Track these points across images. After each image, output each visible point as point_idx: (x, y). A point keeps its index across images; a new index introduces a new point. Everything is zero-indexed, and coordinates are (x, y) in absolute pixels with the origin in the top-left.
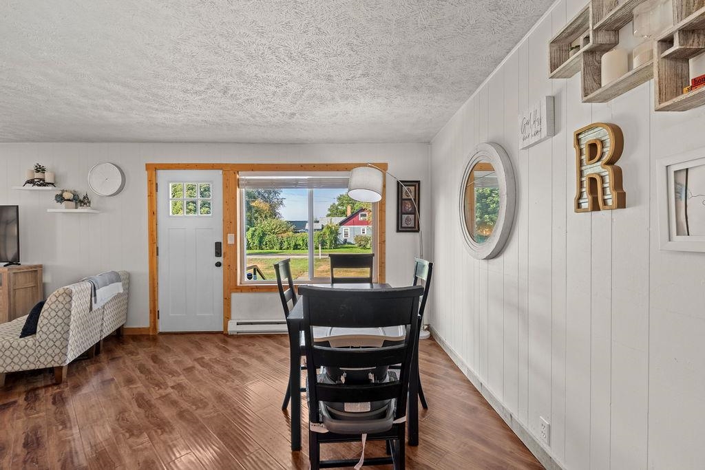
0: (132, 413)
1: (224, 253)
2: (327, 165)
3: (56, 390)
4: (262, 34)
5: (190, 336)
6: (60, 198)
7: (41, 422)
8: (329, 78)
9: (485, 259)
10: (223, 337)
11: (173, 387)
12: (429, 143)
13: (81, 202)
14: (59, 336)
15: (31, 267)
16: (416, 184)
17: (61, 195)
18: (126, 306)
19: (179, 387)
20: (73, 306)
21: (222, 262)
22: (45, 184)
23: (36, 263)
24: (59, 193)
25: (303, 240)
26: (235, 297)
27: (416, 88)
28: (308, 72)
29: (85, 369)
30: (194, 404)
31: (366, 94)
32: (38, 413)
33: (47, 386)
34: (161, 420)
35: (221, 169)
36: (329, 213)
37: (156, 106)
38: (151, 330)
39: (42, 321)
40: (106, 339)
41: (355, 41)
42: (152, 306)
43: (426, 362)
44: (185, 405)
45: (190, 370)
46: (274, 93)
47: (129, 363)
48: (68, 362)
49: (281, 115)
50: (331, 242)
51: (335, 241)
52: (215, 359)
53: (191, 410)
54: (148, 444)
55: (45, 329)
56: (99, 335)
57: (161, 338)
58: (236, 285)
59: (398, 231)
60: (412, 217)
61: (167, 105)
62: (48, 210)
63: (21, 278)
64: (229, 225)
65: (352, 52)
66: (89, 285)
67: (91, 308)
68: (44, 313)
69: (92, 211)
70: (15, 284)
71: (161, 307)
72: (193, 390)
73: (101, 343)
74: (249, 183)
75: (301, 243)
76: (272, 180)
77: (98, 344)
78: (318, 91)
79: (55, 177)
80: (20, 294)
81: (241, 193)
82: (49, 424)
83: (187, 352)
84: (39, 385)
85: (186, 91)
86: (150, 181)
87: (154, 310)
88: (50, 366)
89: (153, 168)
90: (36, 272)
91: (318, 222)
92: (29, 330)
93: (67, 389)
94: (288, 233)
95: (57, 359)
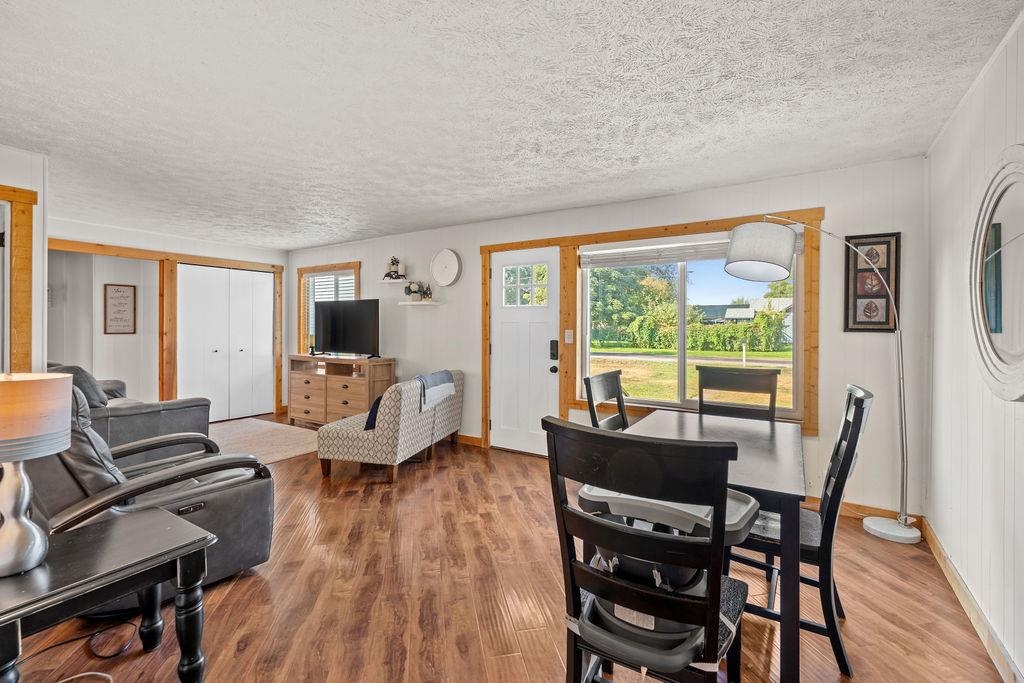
0: (436, 533)
1: (561, 355)
2: (707, 223)
3: (385, 488)
4: (552, 70)
5: (520, 456)
6: (408, 291)
7: (367, 517)
8: (668, 96)
9: (1017, 400)
11: (481, 515)
12: (924, 155)
13: (425, 293)
14: (391, 434)
15: (387, 361)
16: (893, 241)
17: (409, 287)
19: (487, 517)
20: (403, 404)
21: (558, 366)
22: (398, 277)
23: (391, 357)
24: (407, 285)
25: (718, 336)
27: (840, 69)
28: (633, 97)
29: (414, 473)
30: (495, 541)
31: (742, 103)
32: (368, 507)
33: (382, 483)
34: (458, 550)
35: (558, 245)
36: (769, 291)
37: (474, 182)
38: (482, 442)
39: (379, 417)
40: (439, 444)
41: (686, 33)
42: (484, 414)
43: (888, 589)
44: (486, 541)
45: (505, 499)
46: (598, 137)
47: (452, 476)
48: (398, 462)
49: (619, 163)
50: (769, 340)
51: (777, 339)
52: (537, 493)
53: (489, 548)
54: (437, 573)
55: (381, 425)
56: (429, 440)
57: (491, 453)
58: (575, 399)
59: (847, 329)
60: (880, 302)
61: (484, 178)
62: (400, 304)
63: (379, 369)
64: (568, 319)
65: (689, 51)
66: (419, 384)
67: (421, 410)
68: (381, 409)
69: (433, 303)
70: (374, 376)
71: (494, 416)
72: (501, 525)
73: (433, 447)
74: (595, 261)
75: (715, 340)
76: (624, 254)
77: (430, 448)
78: (659, 120)
79: (406, 270)
80: (377, 386)
81: (585, 275)
82: (372, 522)
83: (511, 476)
84: (378, 480)
85: (496, 159)
86: (484, 266)
87: (486, 420)
88: (384, 463)
89: (487, 251)
90: (390, 365)
91: (747, 306)
92: (371, 424)
93: (395, 490)
94: (694, 324)
95: (389, 457)
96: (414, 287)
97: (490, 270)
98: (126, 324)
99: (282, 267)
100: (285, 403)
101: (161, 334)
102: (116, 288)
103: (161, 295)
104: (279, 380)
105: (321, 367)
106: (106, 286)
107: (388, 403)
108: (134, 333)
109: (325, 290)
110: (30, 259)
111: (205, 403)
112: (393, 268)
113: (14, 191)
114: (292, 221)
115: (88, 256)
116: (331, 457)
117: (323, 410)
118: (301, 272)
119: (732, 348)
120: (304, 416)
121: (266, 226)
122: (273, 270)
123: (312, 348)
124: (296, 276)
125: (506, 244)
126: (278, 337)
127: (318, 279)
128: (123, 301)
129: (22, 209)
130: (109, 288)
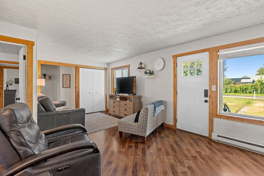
1: (210, 96)
3: (143, 146)
6: (146, 73)
7: (138, 161)
10: (209, 140)
11: (188, 168)
13: (151, 73)
14: (144, 125)
15: (139, 96)
17: (146, 72)
18: (165, 115)
20: (148, 114)
21: (208, 100)
22: (143, 68)
23: (140, 95)
26: (216, 120)
29: (152, 139)
32: (137, 155)
33: (140, 143)
35: (208, 51)
38: (174, 127)
39: (140, 118)
42: (174, 116)
45: (195, 158)
47: (167, 142)
48: (147, 136)
55: (140, 121)
56: (156, 126)
57: (178, 131)
58: (217, 114)
62: (143, 77)
63: (136, 99)
66: (153, 106)
67: (154, 116)
68: (140, 115)
69: (154, 77)
70: (135, 101)
71: (178, 118)
73: (157, 129)
74: (226, 56)
79: (145, 66)
80: (136, 105)
81: (220, 62)
82: (140, 165)
83: (191, 145)
86: (174, 62)
87: (175, 119)
88: (141, 135)
89: (175, 57)
90: (140, 98)
91: (250, 78)
92: (136, 120)
93: (146, 147)
94: (231, 84)
95: (143, 133)
96: (148, 72)
97: (177, 64)
98: (68, 85)
99: (107, 68)
100: (108, 108)
101: (76, 88)
102: (66, 75)
103: (76, 77)
104: (106, 101)
105: (118, 98)
106: (63, 75)
107: (143, 113)
108: (70, 88)
109: (119, 74)
110: (32, 63)
111: (84, 110)
112: (140, 66)
113: (28, 42)
114: (110, 52)
115: (59, 66)
116: (123, 131)
117: (119, 111)
118: (112, 69)
119: (246, 92)
120: (113, 113)
121: (102, 54)
122: (105, 69)
123: (115, 92)
124: (111, 71)
125: (183, 54)
126: (106, 89)
127: (117, 71)
128: (67, 79)
129: (30, 47)
130: (64, 75)
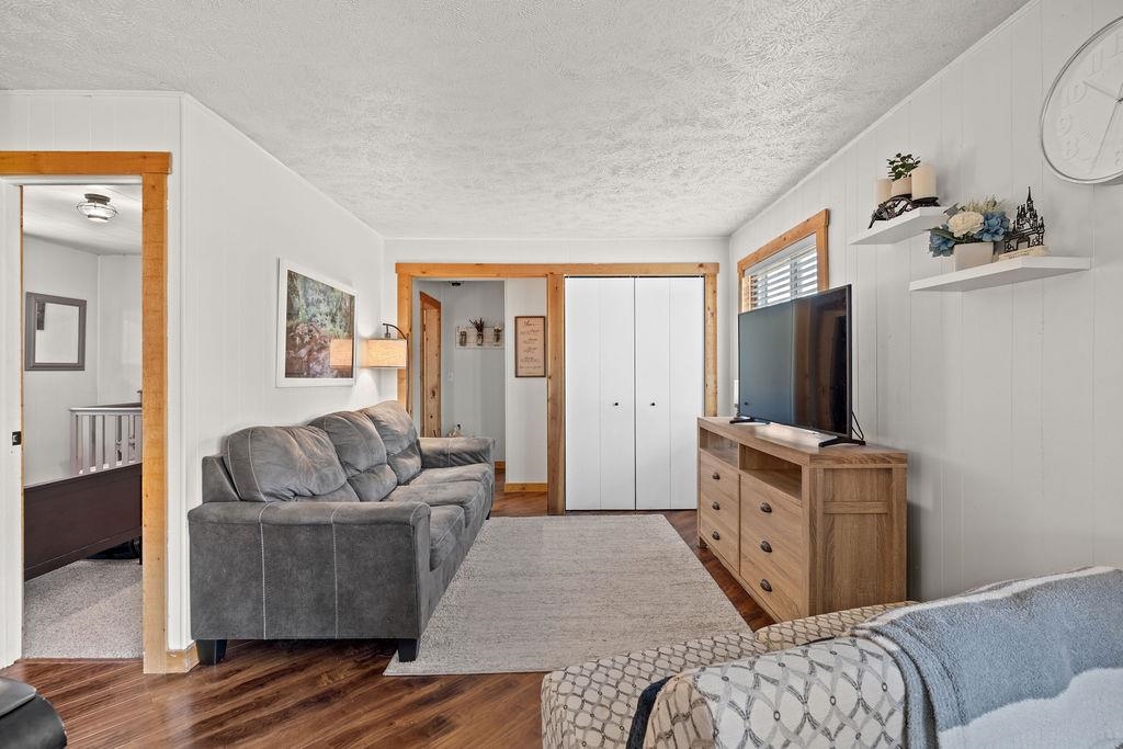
6: (945, 241)
13: (1011, 234)
15: (873, 460)
17: (946, 228)
24: (942, 222)
80: (846, 532)
96: (963, 223)
98: (536, 365)
99: (717, 266)
102: (527, 320)
106: (516, 318)
112: (898, 188)
113: (145, 157)
117: (736, 544)
118: (743, 266)
120: (713, 542)
122: (702, 272)
124: (735, 276)
128: (533, 337)
129: (153, 183)
130: (520, 321)
